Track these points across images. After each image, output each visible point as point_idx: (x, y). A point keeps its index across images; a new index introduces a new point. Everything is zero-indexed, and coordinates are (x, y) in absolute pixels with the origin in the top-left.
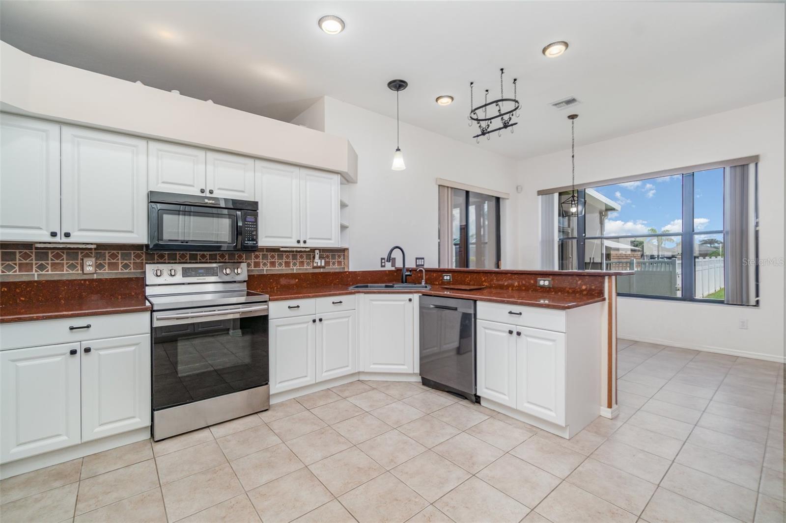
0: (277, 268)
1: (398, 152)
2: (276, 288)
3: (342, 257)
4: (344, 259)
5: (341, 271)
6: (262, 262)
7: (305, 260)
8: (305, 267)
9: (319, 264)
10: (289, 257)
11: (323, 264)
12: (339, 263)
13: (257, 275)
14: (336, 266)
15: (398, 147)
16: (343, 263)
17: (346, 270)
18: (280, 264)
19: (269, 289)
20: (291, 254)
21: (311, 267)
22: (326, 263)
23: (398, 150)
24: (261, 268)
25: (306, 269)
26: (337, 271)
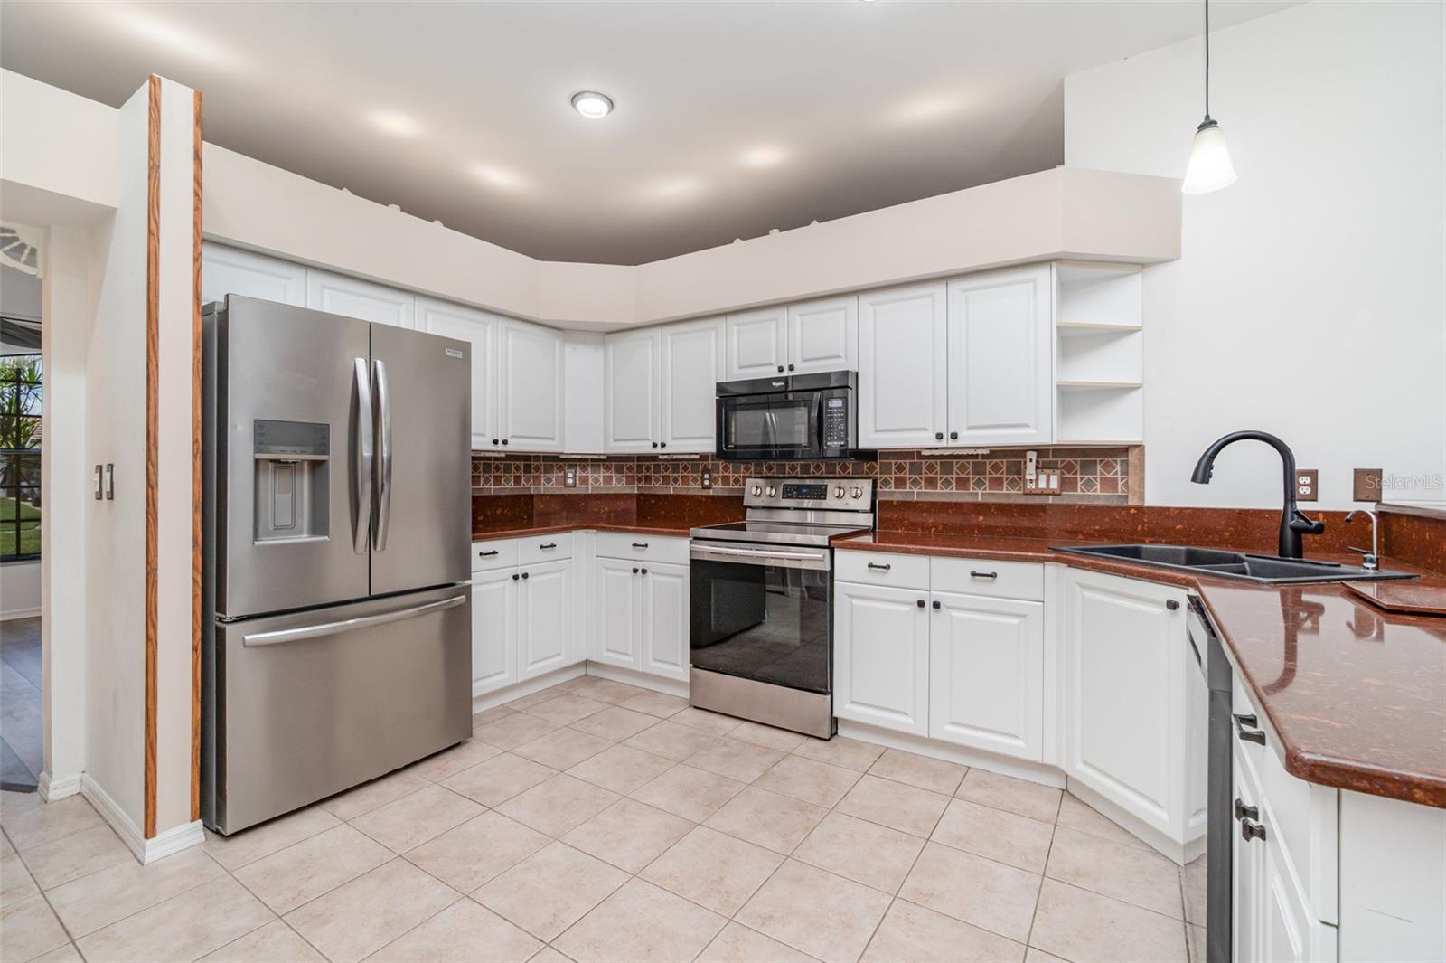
0: (939, 491)
1: (1208, 132)
2: (933, 529)
3: (1118, 468)
4: (1125, 472)
5: (1115, 503)
6: (910, 478)
7: (1005, 476)
8: (1005, 491)
9: (1042, 485)
10: (967, 468)
11: (1054, 485)
12: (1110, 484)
13: (898, 502)
14: (1098, 490)
15: (1207, 117)
16: (1120, 484)
17: (1133, 501)
18: (947, 483)
19: (920, 530)
20: (971, 461)
21: (1021, 492)
22: (1063, 482)
23: (1209, 123)
24: (908, 490)
25: (1008, 495)
26: (1102, 502)
